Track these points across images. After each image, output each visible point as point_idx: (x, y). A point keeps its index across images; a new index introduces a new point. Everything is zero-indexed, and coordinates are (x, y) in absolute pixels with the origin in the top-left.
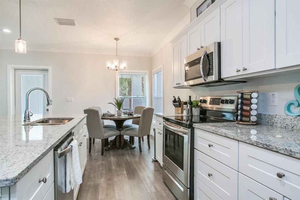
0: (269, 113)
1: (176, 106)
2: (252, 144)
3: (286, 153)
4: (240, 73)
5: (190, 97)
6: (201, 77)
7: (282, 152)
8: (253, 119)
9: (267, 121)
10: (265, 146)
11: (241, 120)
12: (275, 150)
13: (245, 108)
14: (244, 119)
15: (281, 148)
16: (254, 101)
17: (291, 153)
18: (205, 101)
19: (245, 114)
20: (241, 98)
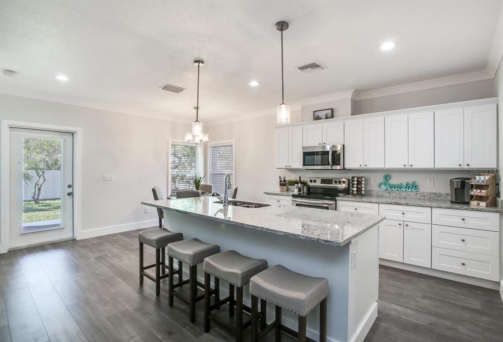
0: (369, 189)
1: (281, 185)
3: (406, 205)
4: (361, 167)
5: (300, 177)
6: (329, 165)
7: (404, 204)
8: (363, 192)
10: (396, 203)
11: (357, 194)
13: (359, 186)
14: (359, 193)
16: (363, 182)
17: (408, 204)
18: (315, 181)
19: (359, 190)
20: (357, 181)
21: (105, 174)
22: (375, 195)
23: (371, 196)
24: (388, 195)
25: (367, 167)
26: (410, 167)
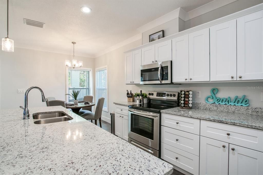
0: (197, 102)
1: (128, 97)
2: (211, 121)
3: (232, 124)
4: (187, 81)
5: (141, 91)
6: (159, 80)
7: (229, 123)
8: (190, 105)
9: (195, 106)
10: (219, 121)
12: (226, 123)
13: (186, 99)
14: (186, 106)
15: (229, 121)
16: (191, 96)
17: (234, 124)
18: (152, 94)
19: (186, 103)
20: (184, 94)
21: (19, 90)
22: (202, 108)
23: (198, 108)
24: (215, 108)
25: (192, 81)
26: (238, 79)
